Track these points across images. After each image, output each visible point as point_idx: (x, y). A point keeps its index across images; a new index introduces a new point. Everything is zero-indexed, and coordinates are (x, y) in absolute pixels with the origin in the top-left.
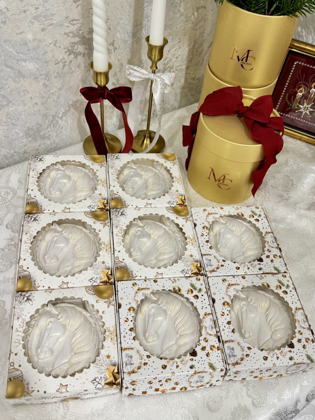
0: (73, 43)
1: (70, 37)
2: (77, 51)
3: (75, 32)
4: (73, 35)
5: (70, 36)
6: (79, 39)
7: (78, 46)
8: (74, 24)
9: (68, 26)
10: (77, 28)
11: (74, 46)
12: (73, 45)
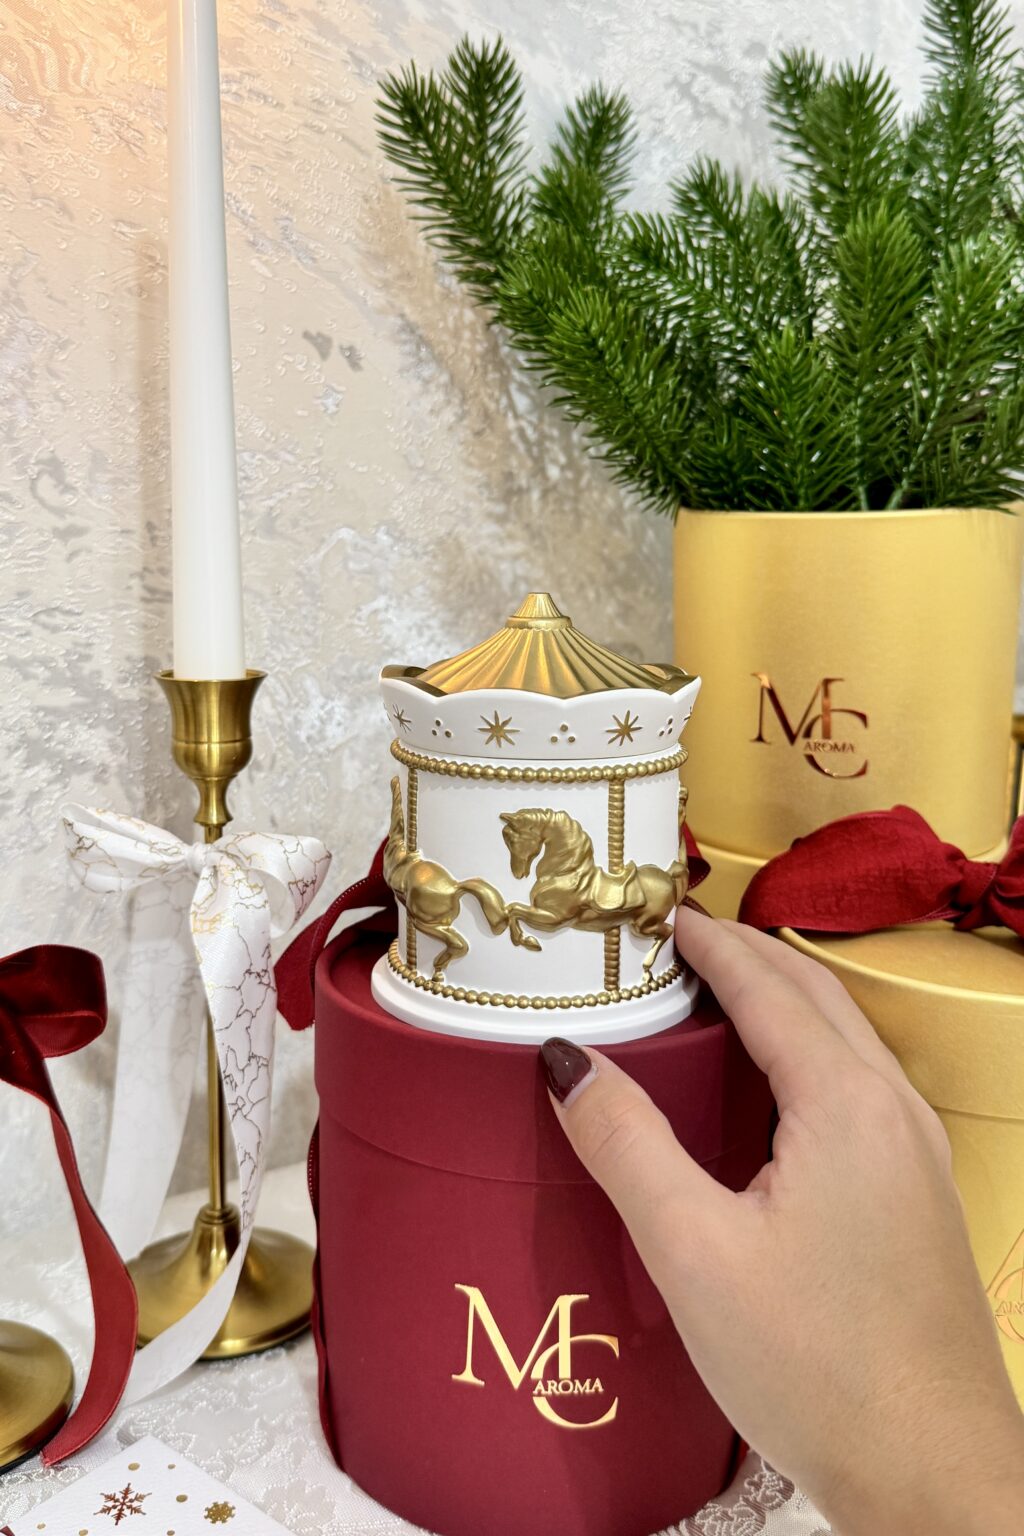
0: (48, 711)
1: (32, 683)
2: (69, 752)
3: (63, 665)
4: (47, 674)
5: (35, 677)
6: (81, 700)
7: (70, 726)
8: (55, 629)
9: (28, 634)
10: (69, 646)
11: (53, 726)
12: (47, 719)
